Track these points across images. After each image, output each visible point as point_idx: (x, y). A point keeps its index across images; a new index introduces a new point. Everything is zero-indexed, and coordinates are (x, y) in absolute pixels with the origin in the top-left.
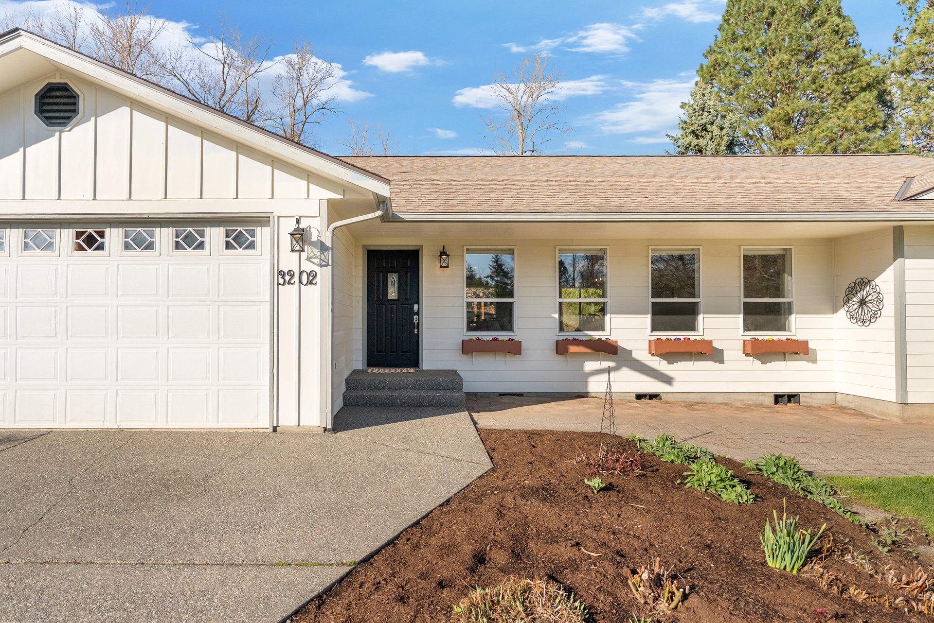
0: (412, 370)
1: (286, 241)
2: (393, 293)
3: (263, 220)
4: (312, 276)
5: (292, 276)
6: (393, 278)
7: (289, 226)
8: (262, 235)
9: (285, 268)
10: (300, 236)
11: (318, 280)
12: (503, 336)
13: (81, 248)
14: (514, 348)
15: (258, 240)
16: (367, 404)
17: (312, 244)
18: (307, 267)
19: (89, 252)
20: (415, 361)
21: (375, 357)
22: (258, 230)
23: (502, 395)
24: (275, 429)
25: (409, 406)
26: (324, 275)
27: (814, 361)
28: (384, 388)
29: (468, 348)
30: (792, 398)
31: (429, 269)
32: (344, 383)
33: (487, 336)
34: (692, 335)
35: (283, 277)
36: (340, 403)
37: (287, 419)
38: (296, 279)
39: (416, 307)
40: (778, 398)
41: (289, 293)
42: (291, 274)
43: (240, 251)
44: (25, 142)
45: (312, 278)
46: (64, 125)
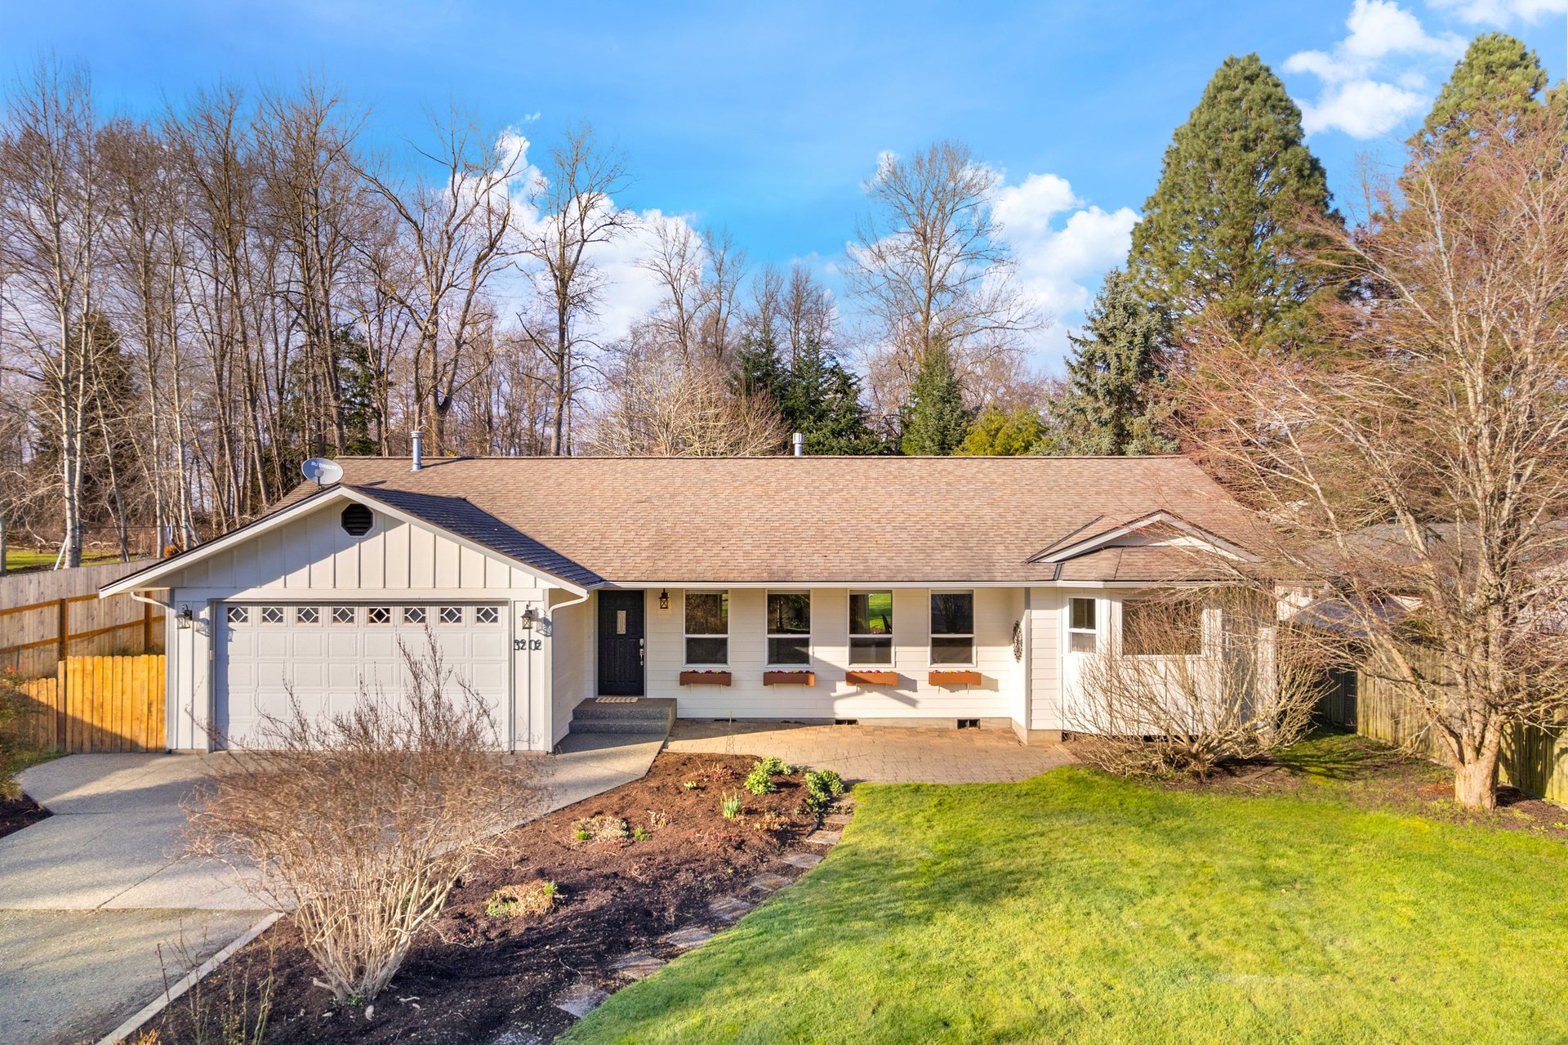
0: (635, 699)
1: (519, 622)
2: (621, 629)
3: (504, 603)
4: (538, 643)
5: (524, 643)
6: (622, 616)
7: (521, 610)
8: (503, 612)
9: (519, 638)
10: (530, 615)
11: (542, 646)
12: (716, 668)
13: (372, 621)
14: (725, 679)
15: (499, 615)
16: (588, 732)
17: (538, 620)
18: (535, 636)
19: (379, 623)
20: (639, 690)
21: (606, 686)
22: (500, 608)
23: (717, 720)
24: (512, 753)
25: (622, 733)
26: (547, 643)
27: (997, 690)
28: (604, 718)
29: (687, 679)
30: (974, 723)
31: (651, 609)
32: (571, 714)
33: (701, 668)
34: (883, 668)
35: (517, 644)
36: (565, 731)
37: (521, 747)
38: (527, 646)
39: (642, 641)
40: (962, 724)
41: (522, 656)
42: (523, 642)
43: (487, 624)
44: (336, 549)
45: (537, 647)
46: (362, 533)
